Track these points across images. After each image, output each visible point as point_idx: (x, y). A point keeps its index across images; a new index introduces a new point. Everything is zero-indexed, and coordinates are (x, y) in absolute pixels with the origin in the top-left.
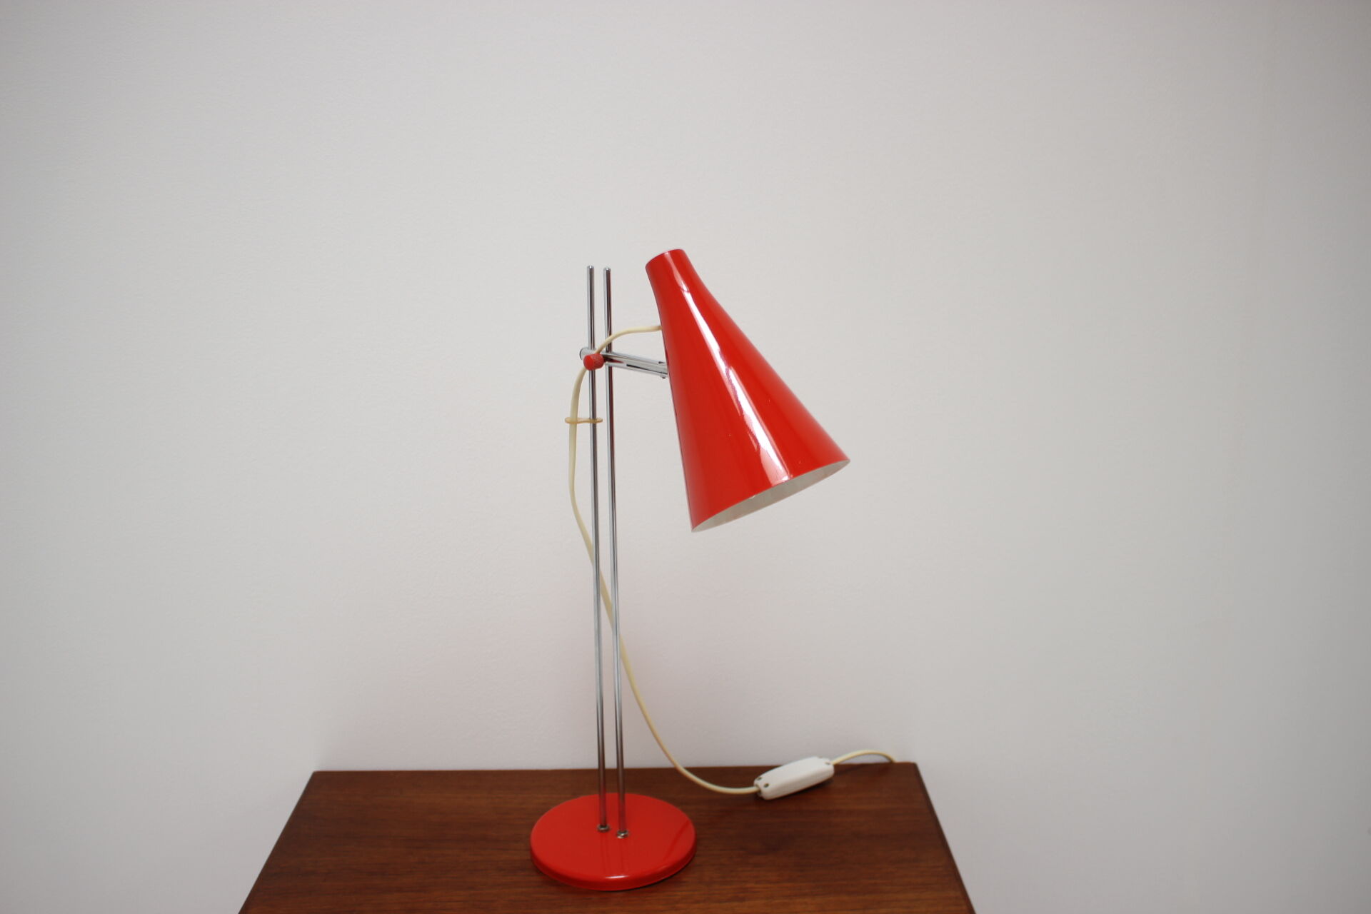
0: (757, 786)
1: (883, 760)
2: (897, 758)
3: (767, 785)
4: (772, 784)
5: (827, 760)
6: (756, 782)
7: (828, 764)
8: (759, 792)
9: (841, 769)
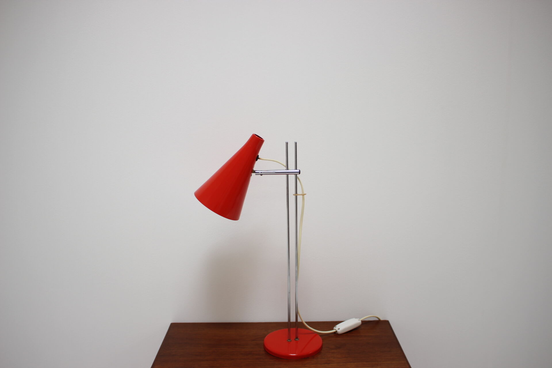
0: (335, 329)
1: (377, 319)
2: (382, 319)
3: (339, 329)
4: (340, 328)
5: (359, 319)
6: (334, 328)
7: (359, 320)
8: (336, 331)
9: (364, 323)
